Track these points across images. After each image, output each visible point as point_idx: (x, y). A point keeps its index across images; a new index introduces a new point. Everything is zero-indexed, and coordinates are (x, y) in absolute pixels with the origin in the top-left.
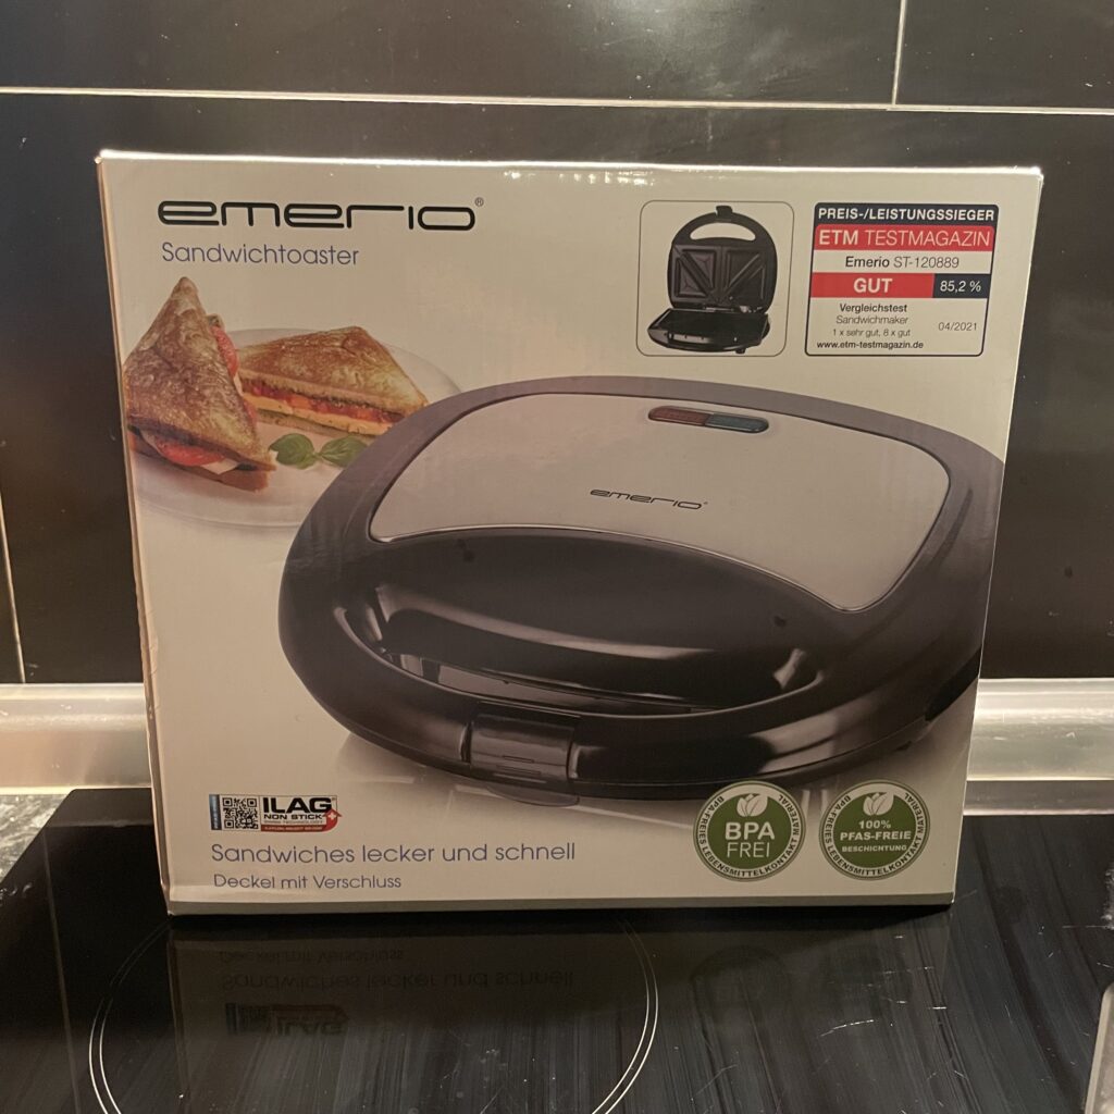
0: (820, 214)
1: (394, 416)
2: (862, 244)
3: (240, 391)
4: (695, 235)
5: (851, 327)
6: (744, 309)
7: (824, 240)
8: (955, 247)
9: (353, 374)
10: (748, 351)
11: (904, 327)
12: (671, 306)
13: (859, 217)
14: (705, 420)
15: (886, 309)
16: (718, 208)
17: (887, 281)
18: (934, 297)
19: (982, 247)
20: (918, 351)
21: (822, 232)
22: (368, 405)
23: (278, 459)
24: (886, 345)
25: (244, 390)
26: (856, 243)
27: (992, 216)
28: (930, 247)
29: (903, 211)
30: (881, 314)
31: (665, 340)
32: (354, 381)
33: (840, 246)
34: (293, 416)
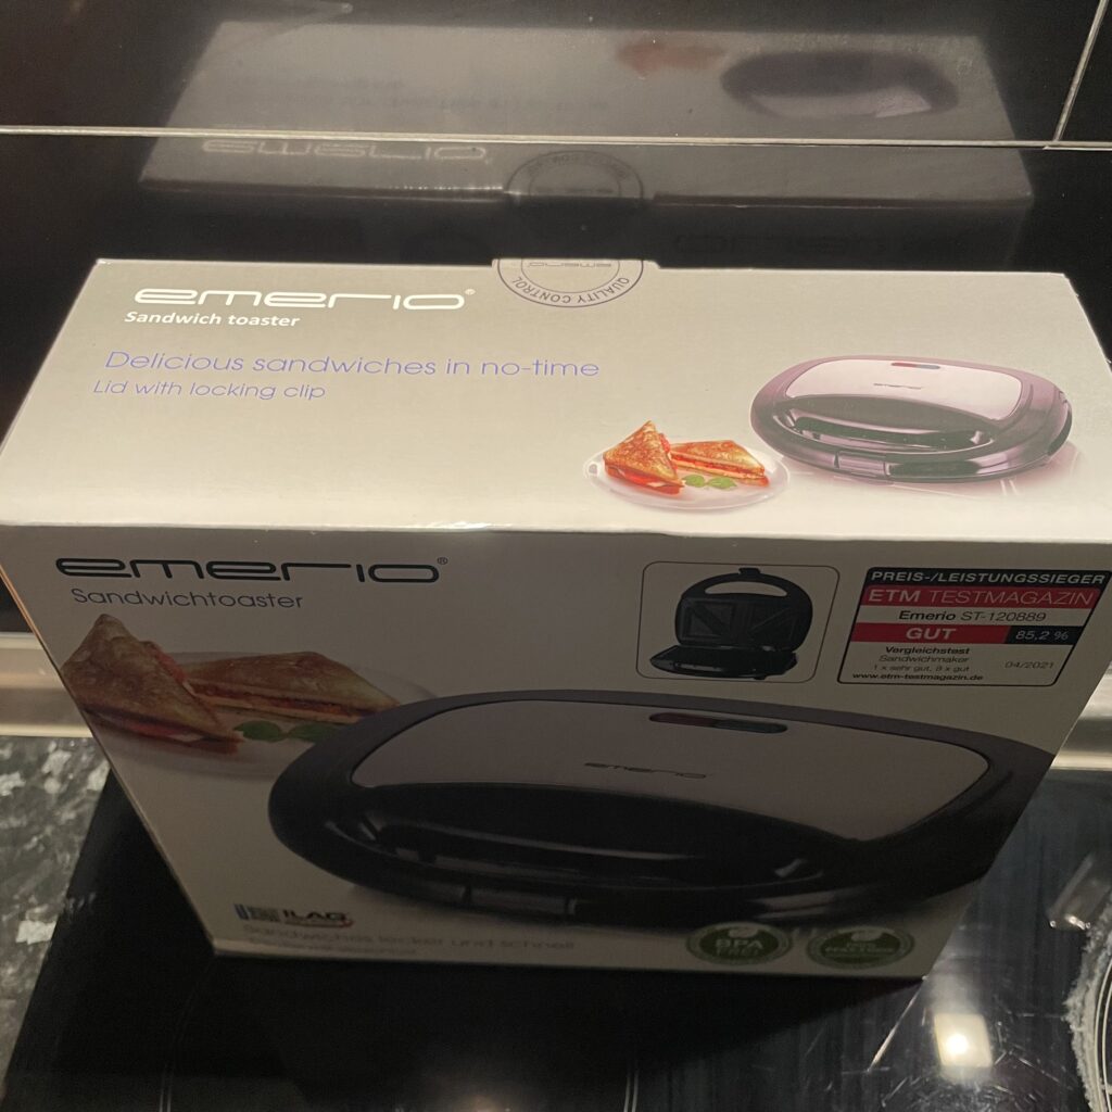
0: (874, 576)
1: (365, 712)
2: (924, 602)
3: (192, 692)
4: (710, 591)
5: (897, 664)
6: (767, 648)
7: (875, 598)
8: (1045, 605)
9: (314, 683)
10: (768, 678)
11: (962, 665)
12: (678, 643)
13: (924, 579)
14: (713, 723)
15: (943, 651)
16: (740, 570)
17: (948, 631)
18: (1006, 643)
19: (1081, 605)
20: (976, 682)
21: (873, 591)
22: (333, 704)
23: (245, 735)
24: (938, 678)
25: (197, 692)
26: (916, 600)
27: (1101, 581)
28: (1011, 604)
29: (983, 575)
30: (935, 655)
31: (671, 668)
32: (316, 688)
33: (896, 602)
34: (254, 710)
